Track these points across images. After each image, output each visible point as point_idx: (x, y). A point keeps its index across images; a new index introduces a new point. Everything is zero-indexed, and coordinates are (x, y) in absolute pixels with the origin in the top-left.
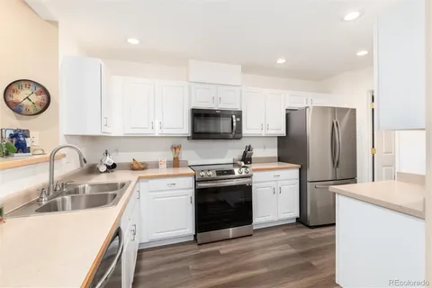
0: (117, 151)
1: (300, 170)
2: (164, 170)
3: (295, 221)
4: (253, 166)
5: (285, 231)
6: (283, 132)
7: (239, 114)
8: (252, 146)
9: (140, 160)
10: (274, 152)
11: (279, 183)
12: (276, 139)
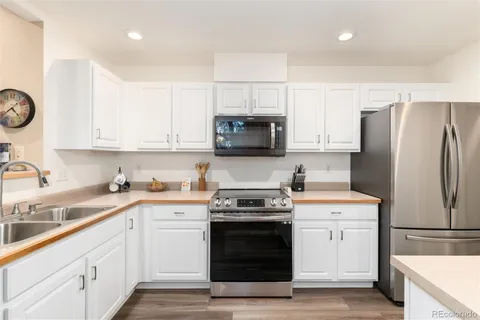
0: (139, 168)
1: (380, 206)
2: (186, 194)
3: (371, 286)
4: (307, 195)
5: (347, 300)
6: (356, 147)
7: (280, 122)
8: (305, 166)
9: (161, 179)
10: (344, 176)
11: (342, 225)
12: (349, 157)
